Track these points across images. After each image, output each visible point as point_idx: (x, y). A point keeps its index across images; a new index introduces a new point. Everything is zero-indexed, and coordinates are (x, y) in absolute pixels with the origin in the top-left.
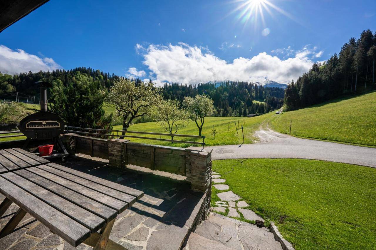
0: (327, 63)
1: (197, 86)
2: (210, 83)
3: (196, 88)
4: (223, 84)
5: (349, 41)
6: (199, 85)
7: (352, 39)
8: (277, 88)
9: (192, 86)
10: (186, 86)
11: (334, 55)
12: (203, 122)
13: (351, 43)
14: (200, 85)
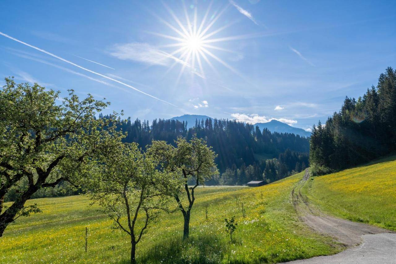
0: (364, 99)
1: (150, 124)
2: (176, 120)
3: (148, 127)
4: (201, 123)
5: (386, 71)
6: (155, 122)
7: (388, 68)
8: (290, 134)
9: (142, 123)
10: (129, 122)
11: (371, 89)
12: (192, 200)
13: (389, 74)
14: (158, 121)
